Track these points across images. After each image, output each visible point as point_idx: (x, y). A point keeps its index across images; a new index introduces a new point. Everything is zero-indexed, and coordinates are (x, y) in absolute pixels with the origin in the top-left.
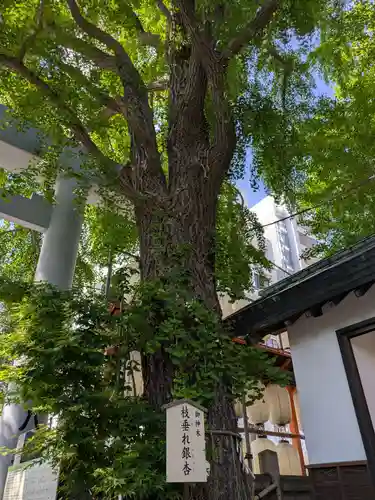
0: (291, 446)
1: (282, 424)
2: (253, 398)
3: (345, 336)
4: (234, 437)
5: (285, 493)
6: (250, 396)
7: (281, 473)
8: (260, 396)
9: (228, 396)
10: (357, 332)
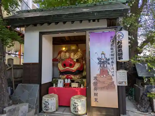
0: (18, 57)
1: (16, 52)
2: (11, 46)
3: (41, 34)
4: (3, 56)
5: (14, 69)
6: (10, 45)
7: (14, 64)
8: (13, 45)
9: (3, 45)
10: (45, 34)
